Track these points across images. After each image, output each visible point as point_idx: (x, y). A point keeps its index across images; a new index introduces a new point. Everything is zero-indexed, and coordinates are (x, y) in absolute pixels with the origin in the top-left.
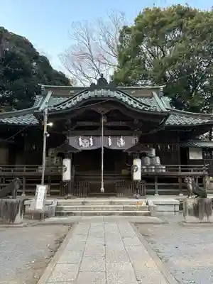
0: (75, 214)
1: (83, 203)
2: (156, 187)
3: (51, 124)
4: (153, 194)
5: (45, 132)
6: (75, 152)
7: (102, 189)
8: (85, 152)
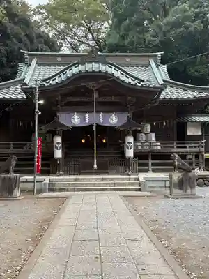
0: (67, 190)
1: (75, 180)
2: (150, 164)
3: (42, 102)
4: (147, 171)
5: (37, 110)
6: (65, 129)
7: (95, 166)
8: (76, 129)
